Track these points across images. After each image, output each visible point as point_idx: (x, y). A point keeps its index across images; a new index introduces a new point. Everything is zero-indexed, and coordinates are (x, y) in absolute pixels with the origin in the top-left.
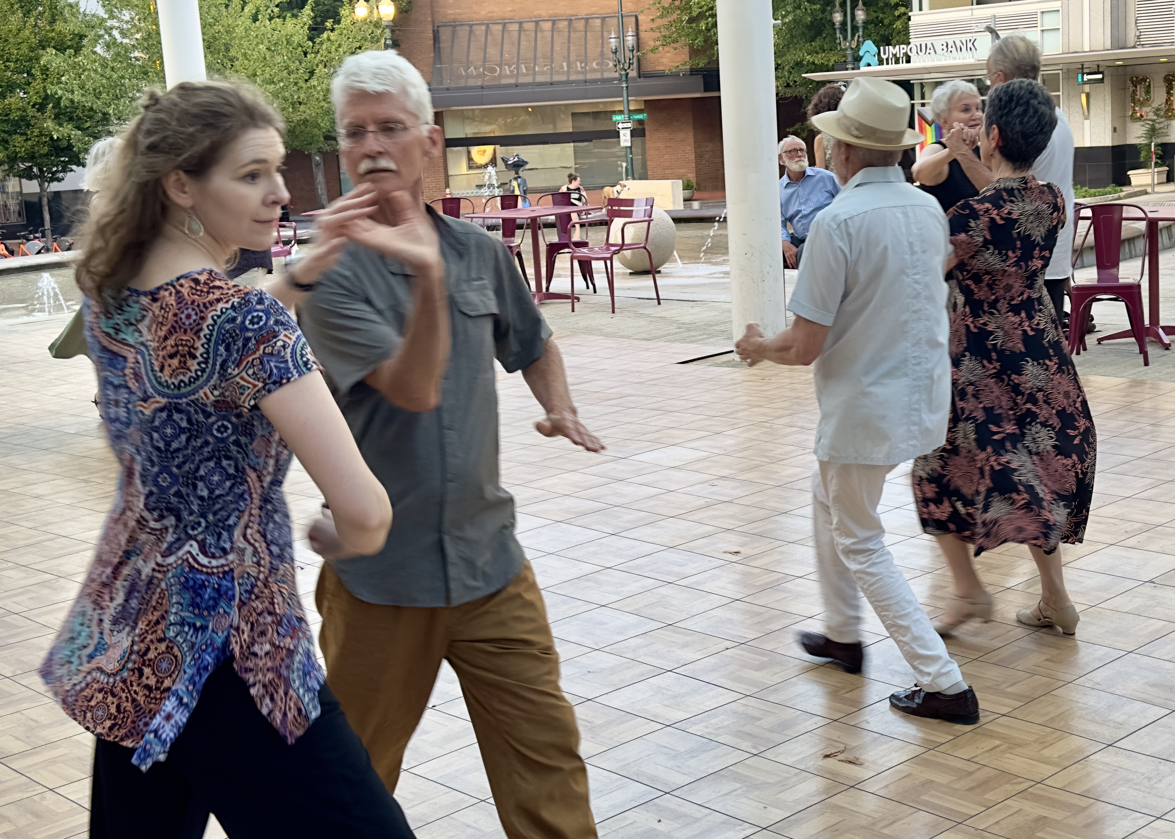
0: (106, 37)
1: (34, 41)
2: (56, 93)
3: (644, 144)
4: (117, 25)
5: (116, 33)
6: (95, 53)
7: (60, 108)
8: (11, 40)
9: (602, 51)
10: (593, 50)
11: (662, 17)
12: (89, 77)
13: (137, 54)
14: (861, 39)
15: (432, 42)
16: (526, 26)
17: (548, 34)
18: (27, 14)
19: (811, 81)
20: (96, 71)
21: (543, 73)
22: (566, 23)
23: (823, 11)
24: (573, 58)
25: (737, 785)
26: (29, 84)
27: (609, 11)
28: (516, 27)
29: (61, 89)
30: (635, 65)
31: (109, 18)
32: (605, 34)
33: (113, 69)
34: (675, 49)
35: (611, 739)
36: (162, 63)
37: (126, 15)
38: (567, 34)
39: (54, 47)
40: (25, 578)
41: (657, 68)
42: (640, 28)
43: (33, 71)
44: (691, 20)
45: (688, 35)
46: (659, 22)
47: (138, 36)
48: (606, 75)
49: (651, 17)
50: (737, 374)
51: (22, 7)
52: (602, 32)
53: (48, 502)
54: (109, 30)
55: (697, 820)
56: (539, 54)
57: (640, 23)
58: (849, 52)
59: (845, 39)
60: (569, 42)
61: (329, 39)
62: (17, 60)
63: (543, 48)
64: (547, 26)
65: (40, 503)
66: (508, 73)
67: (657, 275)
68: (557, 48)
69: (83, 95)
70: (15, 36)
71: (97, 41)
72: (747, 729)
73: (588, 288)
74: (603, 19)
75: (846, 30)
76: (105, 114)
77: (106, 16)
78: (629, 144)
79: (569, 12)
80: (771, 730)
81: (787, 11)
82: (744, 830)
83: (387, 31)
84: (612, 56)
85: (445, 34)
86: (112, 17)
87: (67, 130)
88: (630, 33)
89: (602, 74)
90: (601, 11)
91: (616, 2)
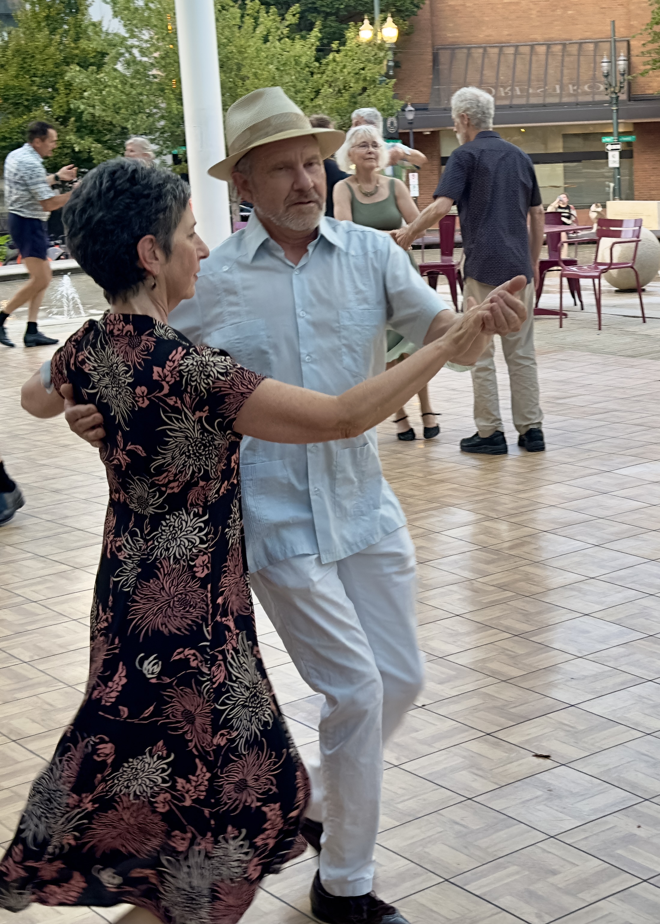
0: (127, 55)
1: (60, 57)
2: (79, 108)
3: (632, 165)
4: (137, 43)
5: (135, 51)
6: (115, 70)
7: (82, 122)
8: (38, 56)
9: (594, 75)
10: (585, 74)
11: (653, 41)
12: (109, 93)
13: (154, 72)
15: (431, 64)
16: (523, 49)
17: (543, 57)
18: (53, 31)
20: (116, 87)
21: (537, 95)
22: (560, 47)
24: (566, 80)
26: (52, 98)
27: (603, 36)
28: (511, 50)
29: (83, 104)
30: (626, 88)
31: (130, 37)
32: (598, 58)
33: (132, 86)
35: (592, 745)
36: (179, 81)
37: (146, 35)
38: (561, 59)
39: (78, 64)
40: (43, 568)
41: (648, 92)
42: (632, 53)
43: (57, 86)
46: (650, 47)
47: (156, 55)
48: (598, 98)
49: (643, 42)
51: (48, 25)
52: (595, 56)
53: (66, 497)
54: (129, 49)
56: (533, 77)
57: (632, 48)
60: (563, 66)
61: (334, 61)
62: (43, 75)
63: (537, 70)
64: (542, 49)
65: (58, 497)
66: (503, 95)
67: (643, 293)
68: (551, 71)
69: (104, 110)
70: (41, 53)
71: (118, 58)
73: (575, 304)
76: (124, 128)
77: (127, 35)
78: (617, 165)
79: (564, 36)
83: (390, 53)
84: (603, 79)
85: (444, 57)
86: (133, 36)
87: (88, 143)
88: (622, 58)
89: (593, 97)
90: (595, 37)
91: (609, 28)
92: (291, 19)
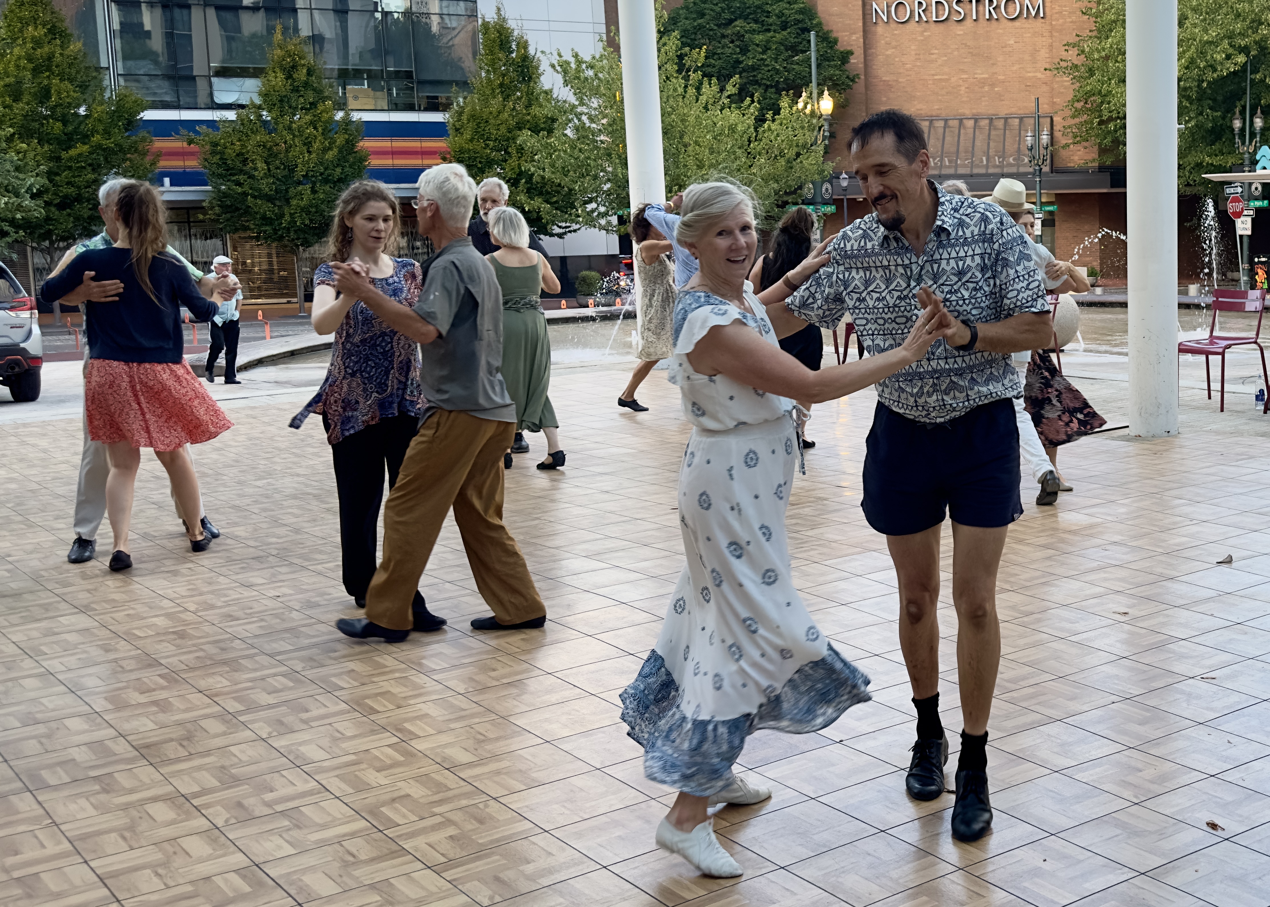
0: (576, 121)
1: (512, 123)
2: (529, 170)
3: (1053, 234)
4: (586, 111)
5: (584, 118)
6: (566, 135)
7: (532, 184)
8: (492, 121)
9: (1019, 148)
10: (1011, 147)
11: (1074, 117)
12: (559, 157)
13: (602, 138)
14: (1258, 145)
16: (951, 123)
17: (971, 131)
18: (506, 98)
19: (1210, 181)
20: (565, 151)
21: (965, 166)
22: (987, 121)
23: (1224, 118)
24: (992, 152)
25: (1118, 832)
26: (506, 161)
27: (1027, 112)
28: (941, 124)
29: (534, 166)
30: (1048, 161)
31: (579, 105)
32: (1022, 132)
33: (580, 150)
34: (1085, 148)
36: (625, 146)
37: (595, 103)
38: (987, 132)
39: (529, 129)
41: (1069, 165)
42: (1055, 128)
43: (510, 150)
44: (1101, 123)
45: (1097, 136)
46: (1070, 121)
47: (604, 121)
48: (1022, 170)
49: (1065, 118)
50: (1131, 448)
51: (502, 92)
52: (1020, 130)
54: (578, 116)
55: (1080, 861)
56: (961, 149)
57: (1055, 123)
58: (1246, 156)
59: (1243, 143)
60: (989, 139)
61: (770, 129)
62: (496, 139)
63: (964, 143)
64: (970, 123)
67: (1061, 355)
68: (978, 143)
69: (553, 173)
70: (495, 118)
71: (567, 124)
72: (1130, 779)
74: (1021, 119)
75: (1245, 136)
76: (571, 190)
77: (577, 103)
79: (991, 111)
80: (1152, 782)
81: (1190, 117)
82: (1123, 874)
83: (826, 123)
84: (1027, 152)
86: (582, 104)
87: (537, 204)
88: (1045, 133)
89: (1018, 169)
90: (1019, 112)
91: (1034, 104)
92: (731, 89)
